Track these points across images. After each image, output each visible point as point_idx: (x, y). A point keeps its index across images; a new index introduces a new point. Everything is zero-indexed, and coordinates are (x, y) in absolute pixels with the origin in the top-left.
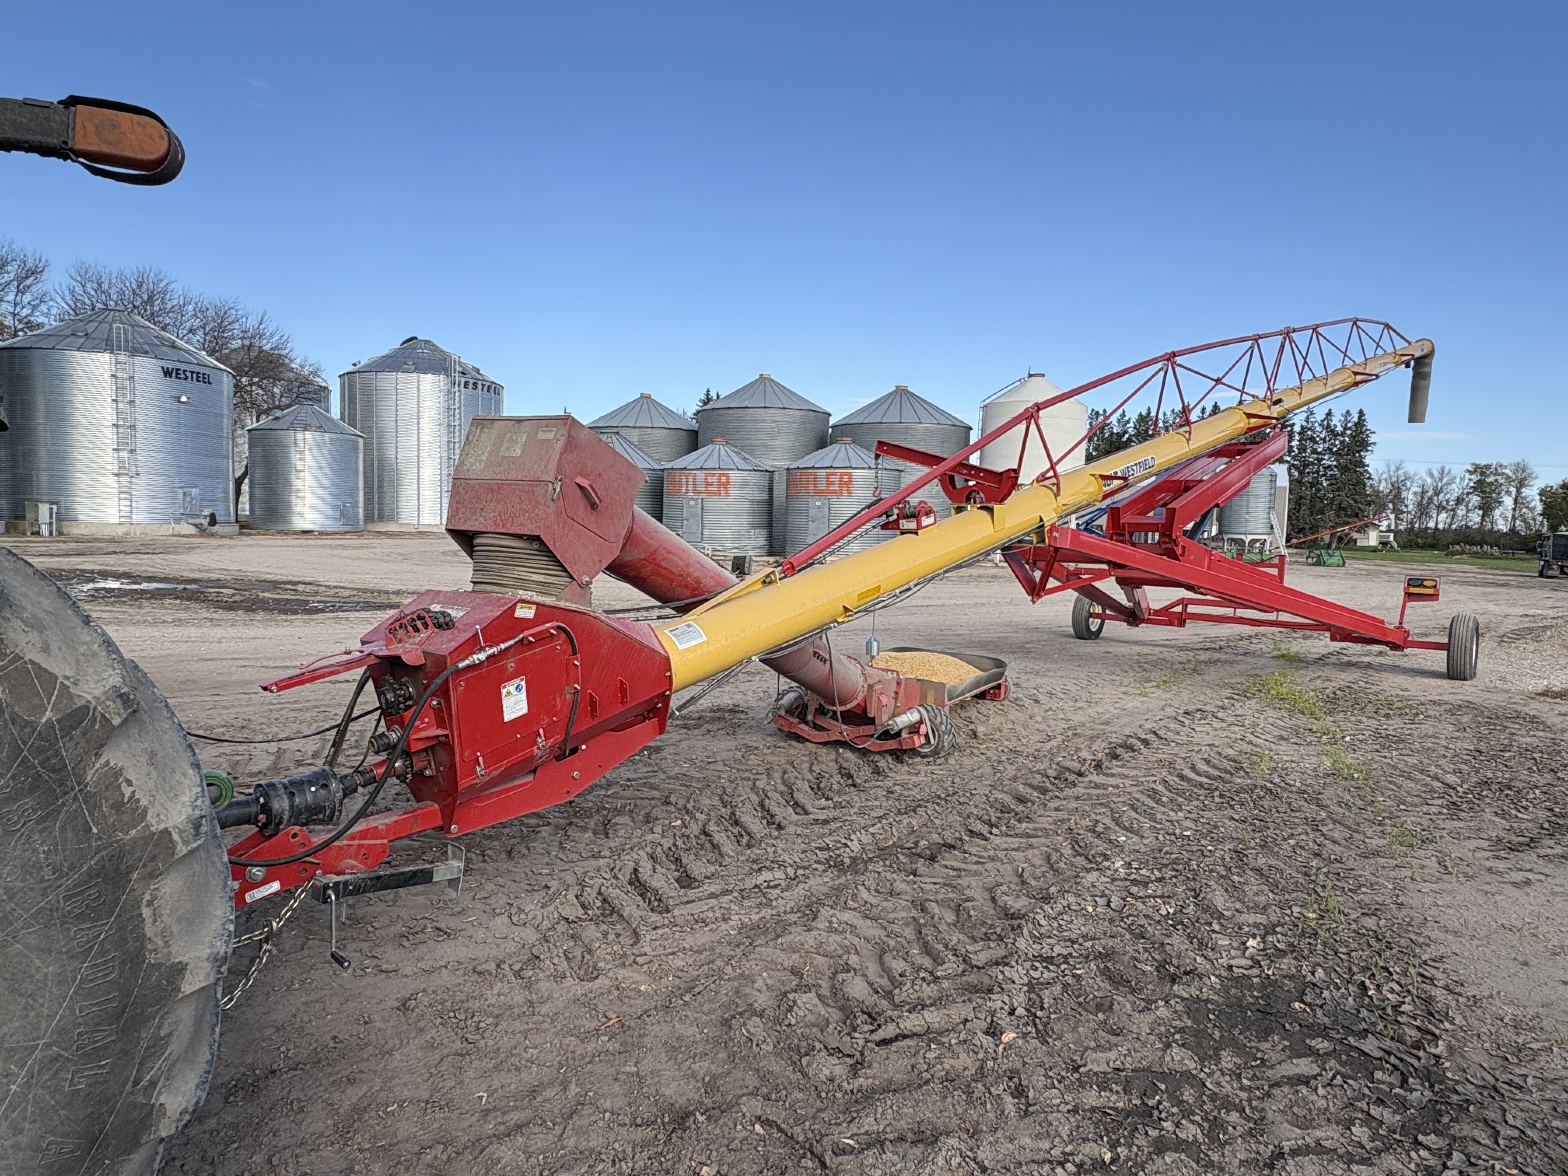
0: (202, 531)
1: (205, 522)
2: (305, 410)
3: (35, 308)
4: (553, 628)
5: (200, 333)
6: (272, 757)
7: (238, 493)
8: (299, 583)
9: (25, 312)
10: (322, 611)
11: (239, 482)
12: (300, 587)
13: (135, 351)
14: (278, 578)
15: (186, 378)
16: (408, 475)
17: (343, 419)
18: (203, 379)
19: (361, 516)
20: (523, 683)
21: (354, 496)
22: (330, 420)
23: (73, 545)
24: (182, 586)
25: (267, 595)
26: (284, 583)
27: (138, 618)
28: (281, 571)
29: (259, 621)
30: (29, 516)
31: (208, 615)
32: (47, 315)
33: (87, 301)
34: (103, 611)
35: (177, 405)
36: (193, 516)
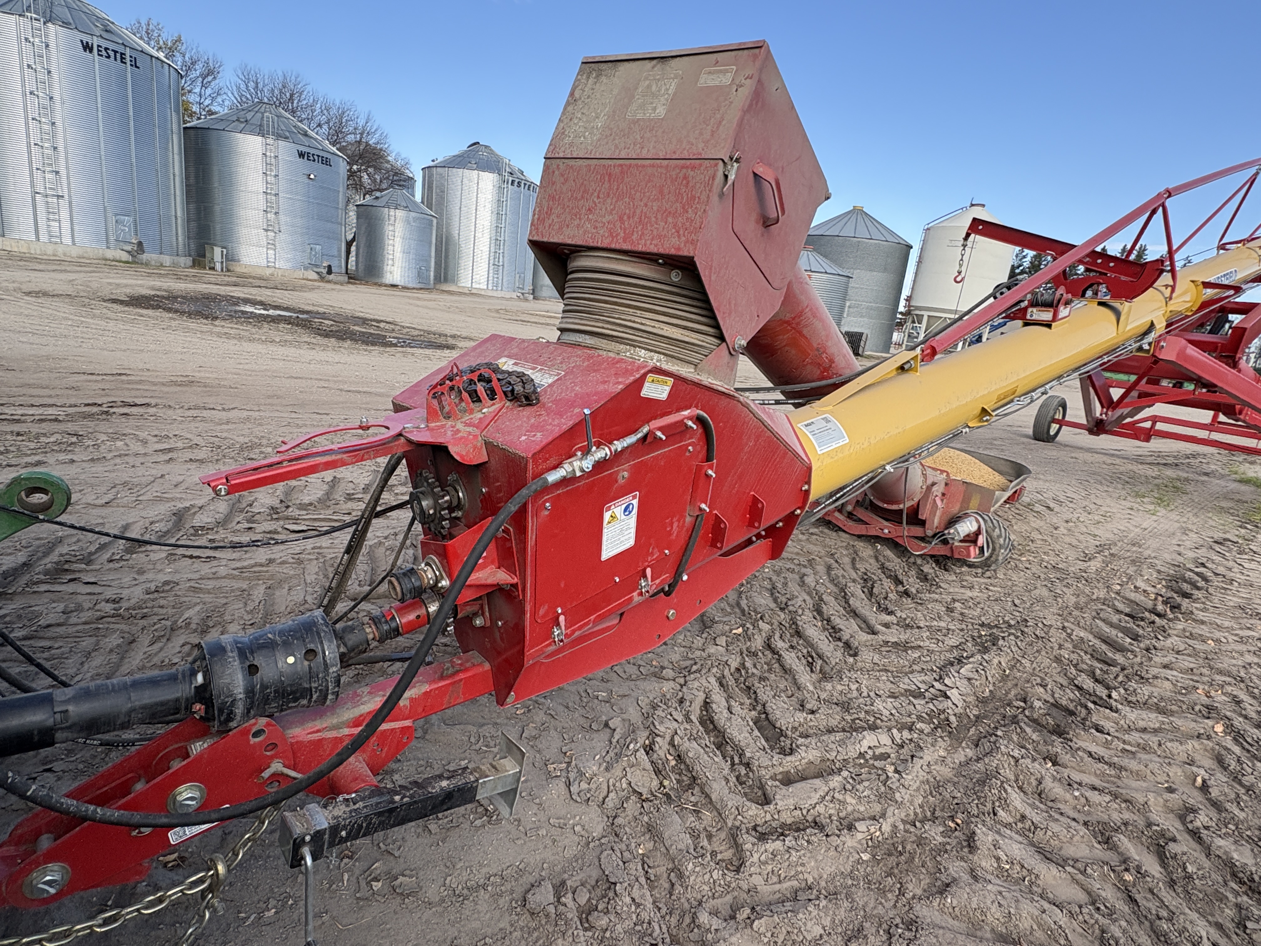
0: (322, 278)
1: (325, 271)
2: (398, 193)
3: (213, 99)
4: (690, 418)
5: (325, 127)
6: (326, 487)
7: (348, 252)
8: (382, 321)
9: (207, 102)
10: (395, 345)
11: (349, 244)
12: (382, 325)
13: (279, 136)
14: (367, 316)
15: (314, 161)
16: (466, 248)
17: (423, 202)
18: (326, 162)
19: (432, 278)
20: (635, 502)
21: (429, 262)
22: (415, 203)
23: (234, 279)
24: (295, 315)
25: (356, 328)
26: (371, 320)
27: (257, 336)
28: (370, 311)
29: (345, 348)
30: (208, 255)
31: (308, 340)
32: (222, 105)
33: (249, 96)
34: (232, 328)
35: (307, 181)
36: (316, 266)
